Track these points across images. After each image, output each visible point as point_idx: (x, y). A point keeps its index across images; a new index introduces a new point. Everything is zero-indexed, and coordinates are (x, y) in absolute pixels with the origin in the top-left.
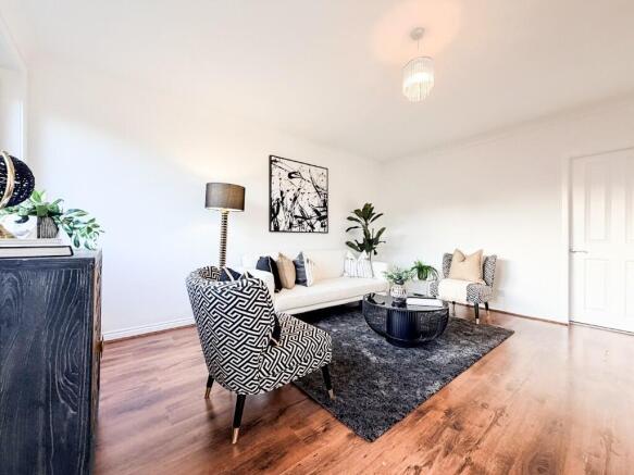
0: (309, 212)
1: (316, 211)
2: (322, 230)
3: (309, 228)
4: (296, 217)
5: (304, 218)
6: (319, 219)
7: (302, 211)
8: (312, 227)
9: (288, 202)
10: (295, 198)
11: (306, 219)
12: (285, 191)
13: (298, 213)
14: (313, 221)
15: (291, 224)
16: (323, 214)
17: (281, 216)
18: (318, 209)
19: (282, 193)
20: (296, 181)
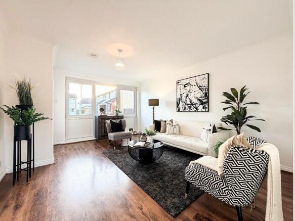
0: (195, 101)
1: (199, 100)
2: (204, 110)
3: (195, 109)
4: (188, 104)
5: (192, 104)
6: (202, 104)
7: (190, 101)
8: (197, 109)
9: (184, 98)
10: (187, 95)
11: (193, 105)
12: (182, 93)
13: (189, 102)
14: (197, 106)
15: (185, 108)
16: (205, 101)
17: (181, 105)
18: (201, 99)
19: (181, 95)
20: (188, 88)
